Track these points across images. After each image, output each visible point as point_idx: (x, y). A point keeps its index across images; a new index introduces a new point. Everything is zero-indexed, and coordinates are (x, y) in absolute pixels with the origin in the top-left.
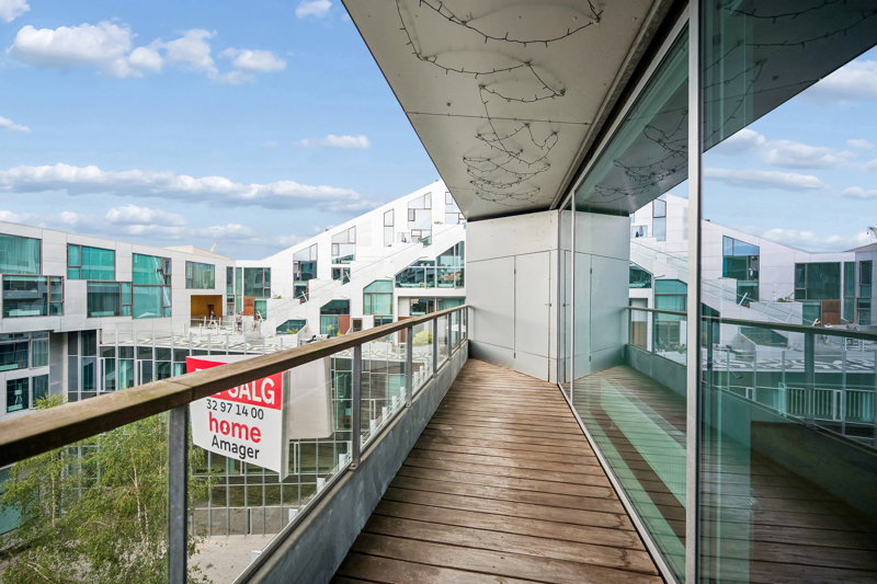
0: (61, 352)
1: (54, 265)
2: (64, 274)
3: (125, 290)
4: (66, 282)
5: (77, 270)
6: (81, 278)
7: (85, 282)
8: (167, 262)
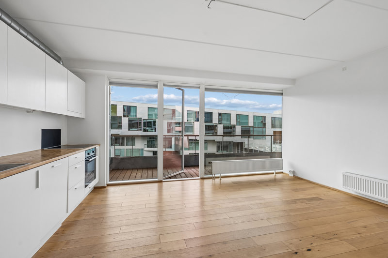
0: (235, 149)
1: (233, 122)
2: (235, 124)
3: (251, 129)
4: (236, 126)
5: (238, 123)
6: (240, 125)
7: (240, 126)
8: (265, 118)
